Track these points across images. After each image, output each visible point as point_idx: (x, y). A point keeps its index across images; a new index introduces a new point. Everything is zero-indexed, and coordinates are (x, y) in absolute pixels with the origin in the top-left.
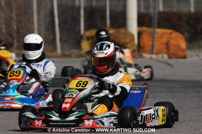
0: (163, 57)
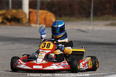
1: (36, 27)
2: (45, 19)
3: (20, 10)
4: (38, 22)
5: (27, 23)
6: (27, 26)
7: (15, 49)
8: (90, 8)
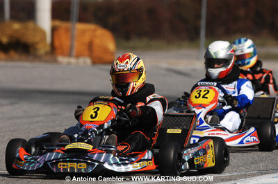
0: (85, 62)
1: (69, 64)
2: (90, 46)
3: (31, 24)
4: (74, 52)
5: (46, 54)
6: (47, 62)
7: (18, 118)
8: (198, 17)
